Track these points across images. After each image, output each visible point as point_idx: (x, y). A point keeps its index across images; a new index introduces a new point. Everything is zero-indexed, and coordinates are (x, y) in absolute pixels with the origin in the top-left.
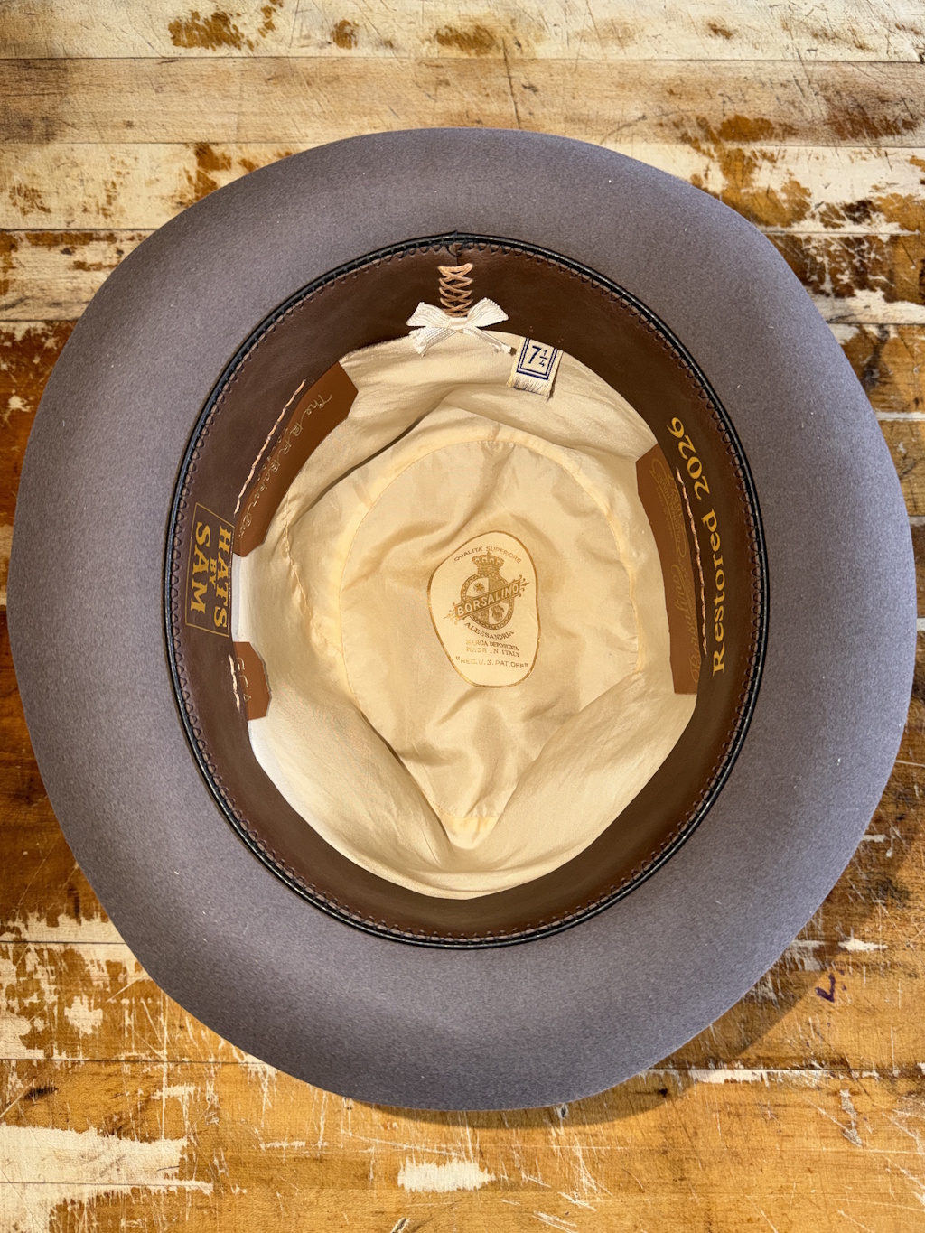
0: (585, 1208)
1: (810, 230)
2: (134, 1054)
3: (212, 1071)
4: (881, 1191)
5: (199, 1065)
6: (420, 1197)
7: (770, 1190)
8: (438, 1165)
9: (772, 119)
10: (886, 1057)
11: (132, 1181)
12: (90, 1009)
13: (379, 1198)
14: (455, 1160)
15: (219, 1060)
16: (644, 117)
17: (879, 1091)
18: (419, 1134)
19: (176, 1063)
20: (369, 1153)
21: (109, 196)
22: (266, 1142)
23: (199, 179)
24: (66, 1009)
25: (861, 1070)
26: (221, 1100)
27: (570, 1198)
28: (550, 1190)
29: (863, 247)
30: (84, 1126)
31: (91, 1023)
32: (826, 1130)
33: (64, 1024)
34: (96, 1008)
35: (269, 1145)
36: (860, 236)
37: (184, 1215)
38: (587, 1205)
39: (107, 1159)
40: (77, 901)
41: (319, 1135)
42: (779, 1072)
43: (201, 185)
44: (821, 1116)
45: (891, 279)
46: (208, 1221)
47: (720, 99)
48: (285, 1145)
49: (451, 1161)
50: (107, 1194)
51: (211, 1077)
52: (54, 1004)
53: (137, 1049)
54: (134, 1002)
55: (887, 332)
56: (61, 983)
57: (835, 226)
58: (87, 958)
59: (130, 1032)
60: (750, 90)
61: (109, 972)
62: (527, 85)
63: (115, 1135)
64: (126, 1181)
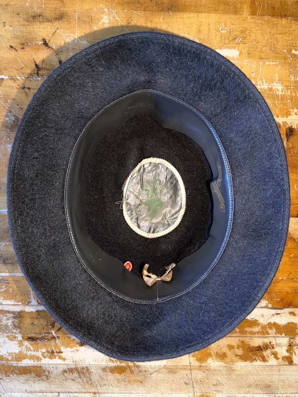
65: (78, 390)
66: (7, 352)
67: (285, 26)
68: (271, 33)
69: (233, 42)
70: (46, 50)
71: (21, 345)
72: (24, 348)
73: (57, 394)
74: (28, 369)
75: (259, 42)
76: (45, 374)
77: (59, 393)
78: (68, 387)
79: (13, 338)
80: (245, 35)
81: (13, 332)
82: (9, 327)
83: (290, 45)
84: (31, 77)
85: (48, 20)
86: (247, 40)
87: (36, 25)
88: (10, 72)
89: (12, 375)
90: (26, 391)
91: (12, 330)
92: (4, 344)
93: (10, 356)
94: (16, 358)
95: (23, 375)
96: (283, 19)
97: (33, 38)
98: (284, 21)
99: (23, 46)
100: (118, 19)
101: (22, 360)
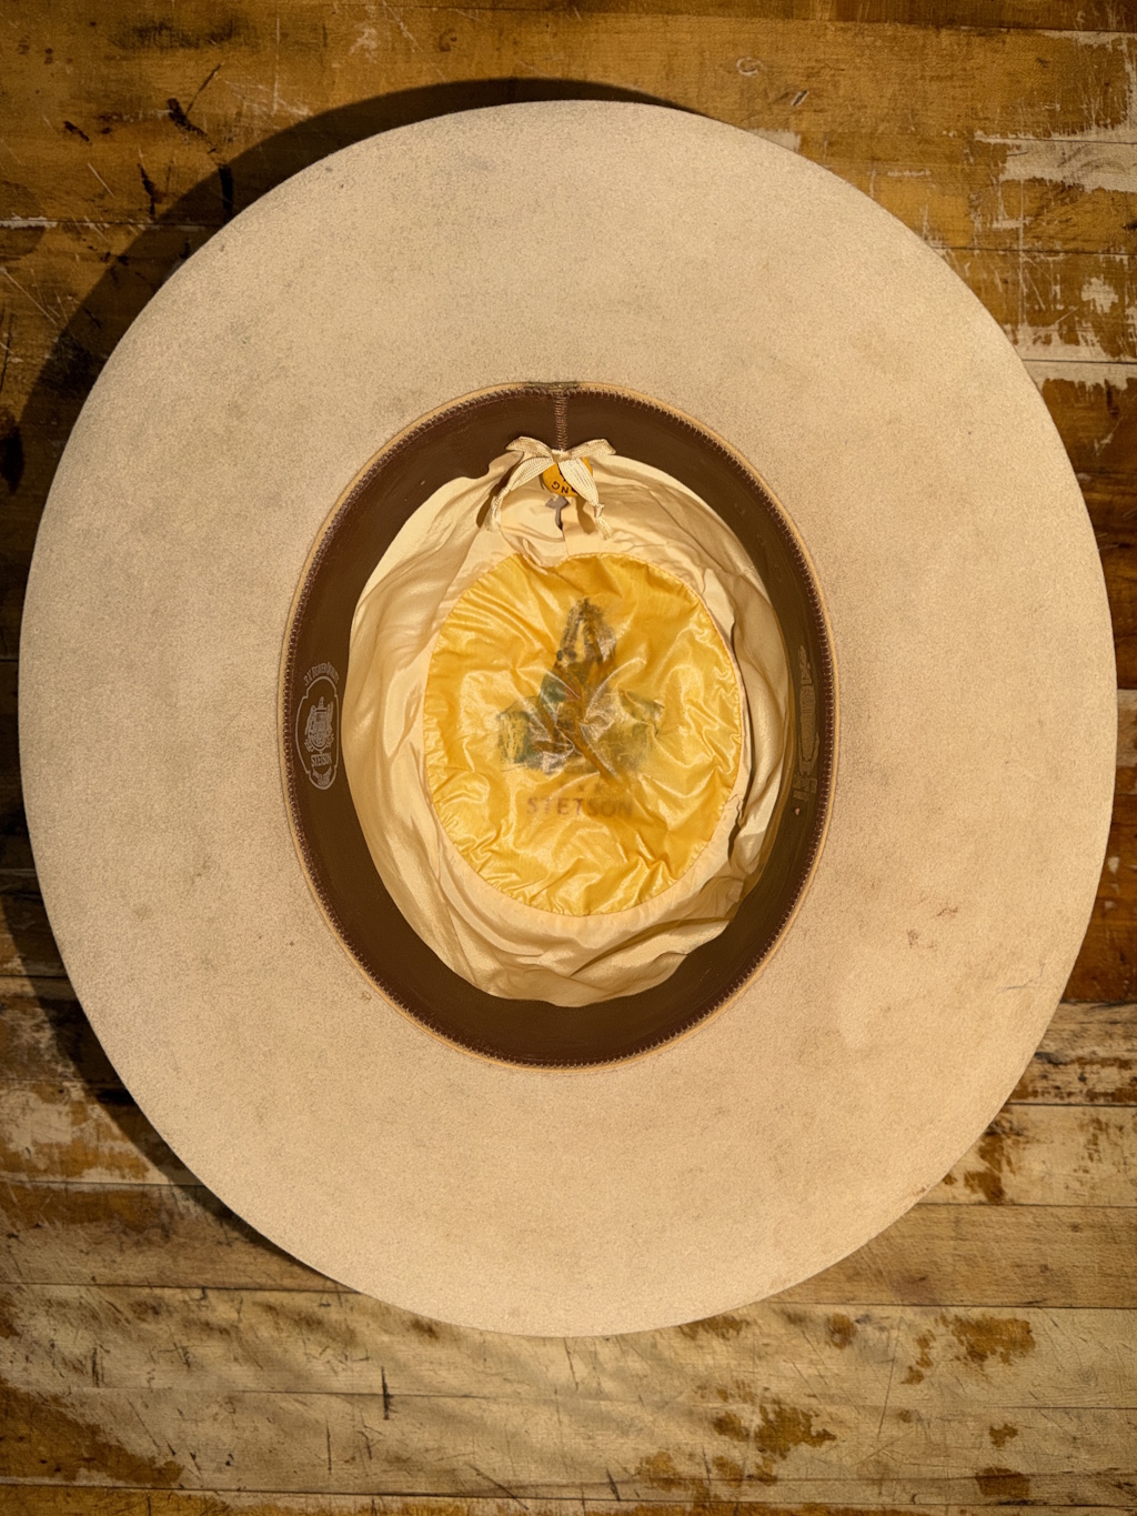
2: (1050, 259)
3: (976, 241)
5: (989, 247)
6: (780, 125)
11: (1051, 144)
12: (1094, 300)
13: (817, 125)
19: (1010, 250)
21: (1096, 1144)
22: (925, 176)
23: (999, 1162)
24: (1117, 301)
26: (967, 215)
31: (1093, 288)
33: (1119, 289)
34: (1089, 302)
35: (922, 173)
37: (1001, 113)
39: (1075, 164)
40: (1110, 402)
41: (875, 182)
43: (997, 1155)
46: (979, 106)
48: (907, 173)
50: (1074, 133)
51: (978, 236)
52: (1129, 306)
53: (1048, 263)
54: (1052, 306)
56: (1123, 325)
58: (1098, 348)
59: (1055, 278)
61: (1077, 335)
63: (1067, 185)
64: (1056, 143)
65: (270, 1282)
66: (35, 1143)
67: (952, 55)
68: (905, 75)
69: (781, 107)
70: (180, 135)
71: (81, 1117)
72: (89, 1127)
73: (197, 1294)
74: (103, 1202)
75: (866, 107)
76: (157, 1221)
77: (204, 1289)
78: (236, 1269)
79: (53, 1093)
80: (820, 86)
81: (56, 1070)
82: (42, 1056)
83: (967, 115)
84: (131, 221)
85: (186, 42)
86: (825, 101)
87: (148, 58)
88: (64, 208)
89: (46, 1224)
90: (93, 1279)
91: (53, 1065)
92: (25, 1115)
93: (44, 1155)
94: (62, 1162)
95: (86, 1224)
96: (944, 32)
97: (140, 98)
98: (946, 38)
99: (107, 123)
100: (410, 36)
101: (82, 1168)
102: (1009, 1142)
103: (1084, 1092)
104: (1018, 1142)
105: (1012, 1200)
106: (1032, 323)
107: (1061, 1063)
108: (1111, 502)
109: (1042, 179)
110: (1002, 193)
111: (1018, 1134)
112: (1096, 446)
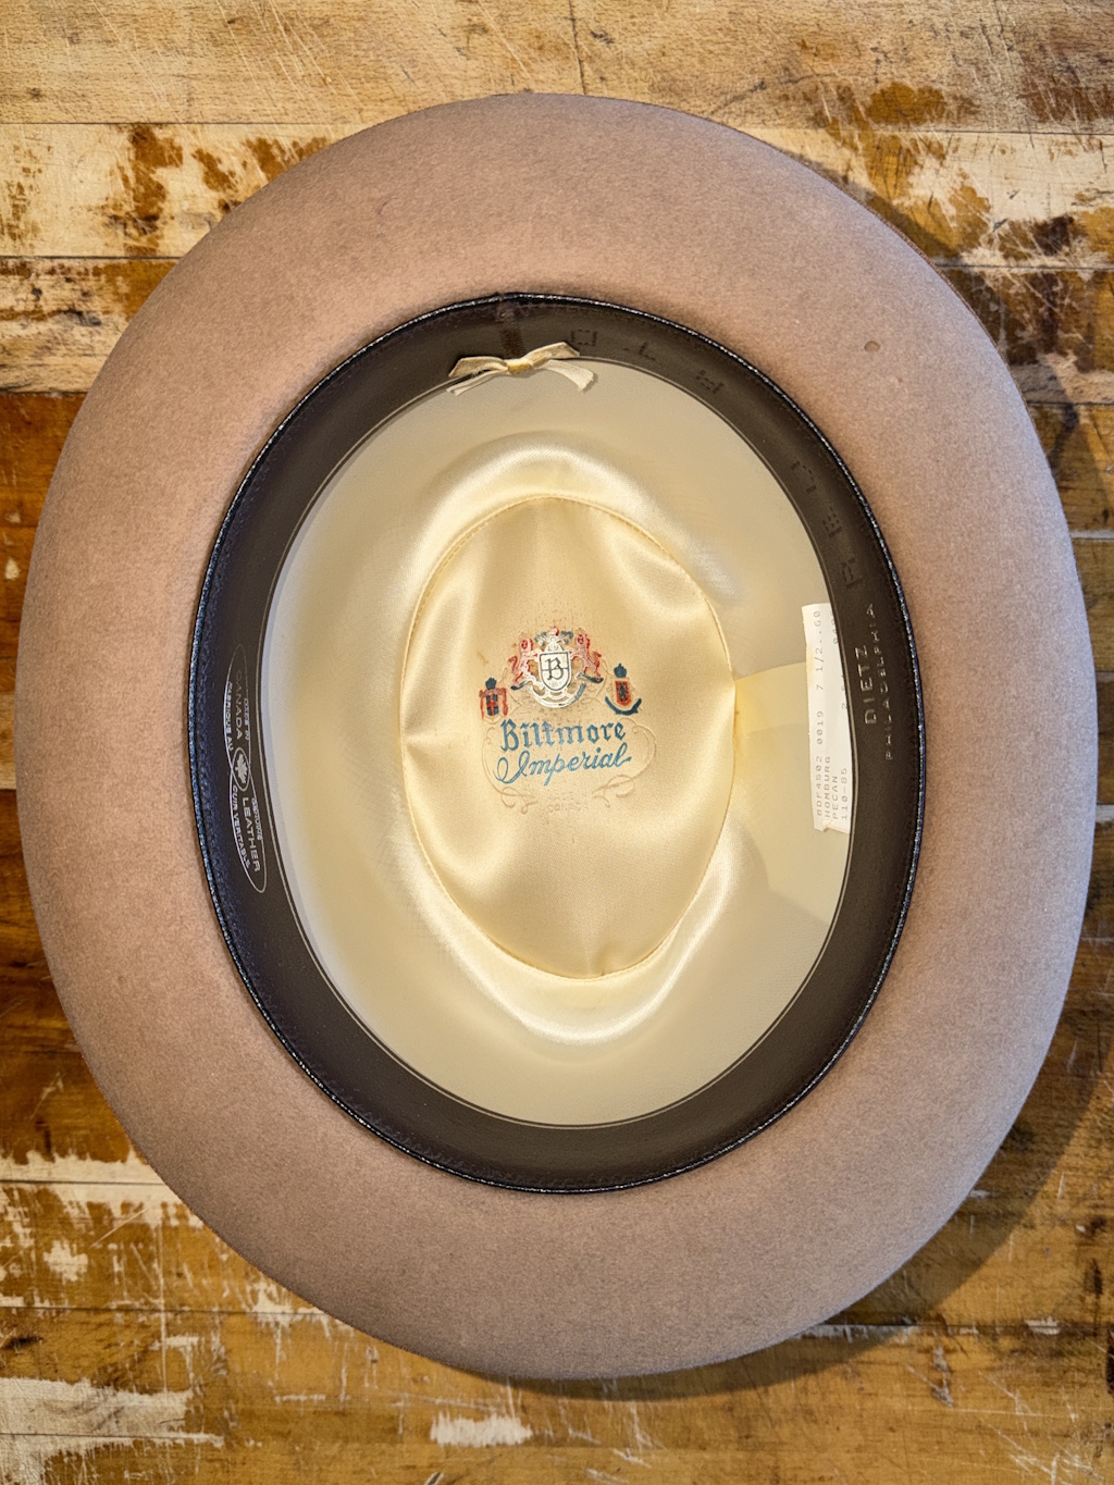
0: (638, 1465)
1: (984, 262)
2: (127, 1302)
3: (217, 1321)
4: (971, 1452)
5: (203, 1315)
6: (455, 1452)
7: (846, 1449)
8: (476, 1420)
9: (945, 89)
10: (989, 1313)
11: (133, 1433)
12: (73, 1255)
13: (412, 1452)
14: (494, 1417)
15: (224, 1309)
16: (762, 86)
17: (976, 1348)
18: (453, 1389)
19: (176, 1313)
20: (398, 1408)
21: (15, 206)
22: (282, 1395)
23: (138, 180)
24: (45, 1255)
25: (960, 1326)
26: (228, 1352)
27: (622, 1454)
28: (601, 1446)
29: (1055, 289)
30: (77, 1378)
31: (75, 1269)
32: (915, 1389)
33: (44, 1269)
34: (79, 1253)
35: (285, 1398)
36: (1053, 271)
37: (194, 1467)
38: (641, 1461)
39: (103, 1411)
40: (47, 1136)
41: (340, 1387)
42: (864, 1328)
43: (142, 189)
44: (909, 1374)
45: (1089, 338)
46: (220, 1474)
47: (874, 56)
48: (303, 1398)
49: (489, 1415)
50: (106, 1446)
51: (215, 1327)
52: (30, 1249)
53: (131, 1296)
54: (122, 1247)
55: (1075, 416)
56: (37, 1226)
57: (1019, 257)
58: (65, 1200)
59: (120, 1280)
60: (917, 42)
61: (91, 1213)
62: (599, 33)
63: (112, 1387)
64: (127, 1434)
69: (455, 1471)
75: (354, 1473)
83: (234, 1464)
102: (127, 208)
103: (33, 275)
104: (115, 207)
105: (120, 130)
106: (145, 1228)
107: (65, 312)
108: (39, 1017)
109: (141, 1393)
110: (188, 1375)
111: (116, 218)
112: (60, 1084)
